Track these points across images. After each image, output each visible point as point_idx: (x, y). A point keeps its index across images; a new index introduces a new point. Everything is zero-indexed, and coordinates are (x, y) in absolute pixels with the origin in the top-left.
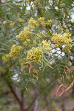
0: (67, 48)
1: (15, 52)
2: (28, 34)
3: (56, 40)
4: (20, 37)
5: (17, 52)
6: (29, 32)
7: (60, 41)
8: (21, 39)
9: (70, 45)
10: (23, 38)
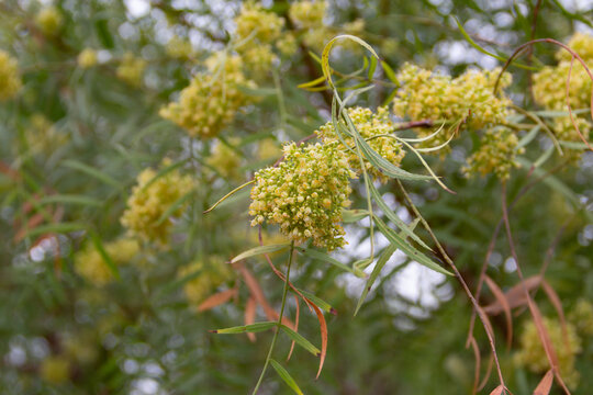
0: (494, 161)
1: (153, 210)
2: (233, 92)
3: (427, 106)
4: (187, 113)
5: (167, 210)
6: (239, 78)
7: (448, 111)
8: (195, 124)
9: (513, 138)
10: (205, 120)
